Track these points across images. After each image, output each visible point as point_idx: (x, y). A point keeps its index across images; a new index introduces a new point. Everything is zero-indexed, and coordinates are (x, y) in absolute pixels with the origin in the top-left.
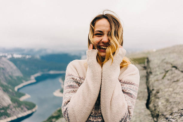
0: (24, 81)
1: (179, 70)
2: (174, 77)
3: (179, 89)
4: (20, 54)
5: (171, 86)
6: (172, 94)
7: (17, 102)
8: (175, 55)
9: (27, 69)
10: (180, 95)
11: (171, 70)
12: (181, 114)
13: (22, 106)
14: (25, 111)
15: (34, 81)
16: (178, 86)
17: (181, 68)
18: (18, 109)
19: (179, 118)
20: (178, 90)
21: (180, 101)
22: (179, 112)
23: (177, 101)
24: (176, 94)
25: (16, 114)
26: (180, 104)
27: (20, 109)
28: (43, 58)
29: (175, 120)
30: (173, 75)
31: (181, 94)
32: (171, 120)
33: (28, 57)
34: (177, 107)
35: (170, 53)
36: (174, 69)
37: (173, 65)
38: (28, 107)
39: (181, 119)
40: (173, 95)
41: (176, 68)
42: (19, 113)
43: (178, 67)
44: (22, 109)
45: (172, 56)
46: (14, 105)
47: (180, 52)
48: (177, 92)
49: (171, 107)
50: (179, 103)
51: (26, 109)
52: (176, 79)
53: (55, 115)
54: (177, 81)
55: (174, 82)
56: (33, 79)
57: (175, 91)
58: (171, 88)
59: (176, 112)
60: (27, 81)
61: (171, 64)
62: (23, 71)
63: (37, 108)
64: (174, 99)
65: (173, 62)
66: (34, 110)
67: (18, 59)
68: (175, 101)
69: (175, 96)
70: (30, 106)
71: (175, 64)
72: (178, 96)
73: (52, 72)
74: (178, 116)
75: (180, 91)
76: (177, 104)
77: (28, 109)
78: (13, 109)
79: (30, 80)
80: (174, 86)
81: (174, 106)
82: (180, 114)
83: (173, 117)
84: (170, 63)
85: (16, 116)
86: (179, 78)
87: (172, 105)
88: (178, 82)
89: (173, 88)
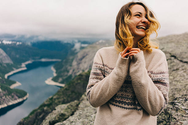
0: (14, 69)
1: (178, 59)
2: (173, 66)
3: (179, 77)
4: (10, 41)
5: (171, 75)
6: (172, 81)
7: (7, 90)
8: (173, 44)
9: (18, 56)
10: (180, 83)
11: (171, 59)
12: (186, 99)
13: (13, 94)
14: (16, 99)
15: (25, 68)
16: (178, 74)
17: (179, 58)
18: (9, 97)
19: (184, 102)
20: (178, 79)
21: (181, 88)
22: (183, 97)
23: (178, 88)
24: (176, 82)
25: (7, 102)
26: (182, 90)
27: (10, 96)
28: (34, 45)
29: (181, 104)
30: (172, 64)
31: (182, 82)
32: (177, 103)
33: (18, 43)
34: (178, 93)
35: (168, 42)
36: (173, 58)
37: (172, 55)
38: (19, 95)
39: (186, 103)
40: (174, 82)
41: (175, 57)
42: (9, 101)
43: (177, 56)
44: (13, 97)
45: (170, 45)
46: (4, 93)
47: (178, 42)
48: (178, 80)
49: (172, 94)
50: (180, 90)
51: (17, 97)
52: (175, 68)
53: (46, 103)
54: (177, 69)
55: (174, 70)
56: (23, 67)
57: (175, 79)
58: (171, 76)
59: (180, 97)
60: (17, 68)
61: (170, 54)
62: (13, 59)
63: (28, 96)
64: (175, 86)
65: (172, 51)
66: (25, 98)
67: (8, 46)
68: (176, 88)
69: (176, 84)
70: (21, 94)
71: (173, 53)
72: (178, 83)
73: (43, 60)
74: (183, 101)
75: (180, 79)
76: (178, 91)
77: (19, 97)
78: (3, 96)
79: (21, 67)
80: (175, 74)
81: (176, 93)
82: (184, 99)
83: (178, 102)
84: (168, 52)
85: (7, 104)
86: (178, 67)
87: (174, 92)
88: (178, 71)
89: (173, 77)
